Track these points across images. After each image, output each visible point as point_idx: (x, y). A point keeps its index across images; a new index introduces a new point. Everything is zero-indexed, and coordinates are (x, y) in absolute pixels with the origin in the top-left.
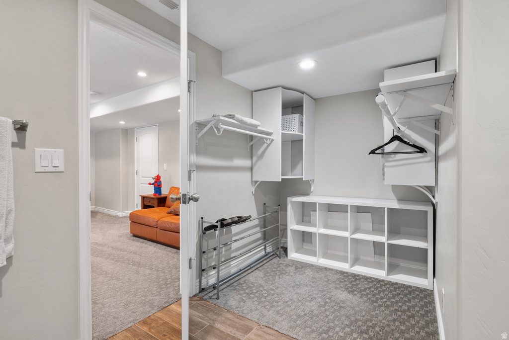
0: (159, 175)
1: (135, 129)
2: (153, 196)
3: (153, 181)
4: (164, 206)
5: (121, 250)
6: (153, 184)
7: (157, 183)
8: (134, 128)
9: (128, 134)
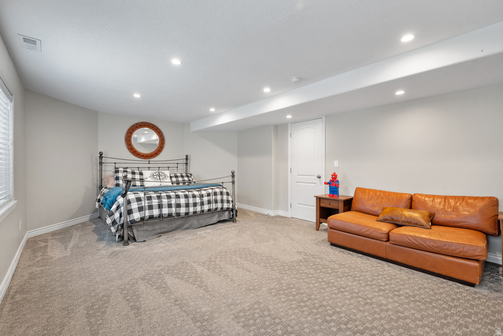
0: (335, 173)
1: (289, 125)
2: (328, 197)
8: (287, 124)
9: (278, 129)
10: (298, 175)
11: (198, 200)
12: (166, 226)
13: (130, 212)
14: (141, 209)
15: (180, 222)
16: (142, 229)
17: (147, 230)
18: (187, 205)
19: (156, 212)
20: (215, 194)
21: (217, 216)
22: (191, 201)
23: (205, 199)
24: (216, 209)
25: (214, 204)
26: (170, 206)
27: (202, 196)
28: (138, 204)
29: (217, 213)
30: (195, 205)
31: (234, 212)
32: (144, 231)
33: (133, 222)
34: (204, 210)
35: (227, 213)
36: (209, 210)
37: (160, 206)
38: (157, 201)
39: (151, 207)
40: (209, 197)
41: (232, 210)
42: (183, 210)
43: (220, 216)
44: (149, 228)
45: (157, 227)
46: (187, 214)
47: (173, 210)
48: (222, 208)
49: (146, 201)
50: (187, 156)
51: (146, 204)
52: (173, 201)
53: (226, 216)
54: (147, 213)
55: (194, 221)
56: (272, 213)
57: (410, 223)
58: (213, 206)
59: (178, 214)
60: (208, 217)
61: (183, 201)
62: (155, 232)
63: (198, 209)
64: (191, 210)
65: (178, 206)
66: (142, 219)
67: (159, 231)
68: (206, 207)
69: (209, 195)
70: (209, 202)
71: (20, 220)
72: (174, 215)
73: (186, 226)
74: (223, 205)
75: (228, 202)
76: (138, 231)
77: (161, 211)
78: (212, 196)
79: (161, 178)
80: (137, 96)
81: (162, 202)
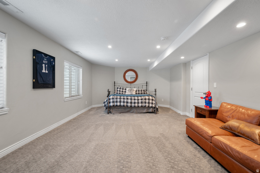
0: (209, 91)
1: (191, 61)
3: (204, 96)
4: (215, 118)
5: (178, 151)
6: (204, 98)
7: (208, 98)
9: (186, 65)
10: (195, 92)
11: (136, 101)
12: (123, 110)
13: (110, 103)
14: (113, 102)
15: (129, 109)
16: (114, 109)
17: (116, 110)
18: (131, 103)
19: (118, 104)
20: (145, 99)
21: (146, 109)
22: (133, 101)
23: (140, 101)
24: (145, 106)
25: (144, 104)
26: (124, 102)
27: (138, 100)
28: (113, 100)
29: (146, 108)
30: (135, 103)
31: (156, 109)
32: (115, 110)
33: (110, 106)
34: (139, 106)
35: (151, 109)
36: (142, 106)
37: (120, 102)
38: (119, 100)
39: (117, 102)
40: (142, 100)
41: (155, 108)
42: (129, 105)
43: (148, 110)
44: (117, 110)
45: (120, 110)
46: (131, 106)
47: (125, 104)
48: (149, 106)
49: (115, 99)
50: (147, 82)
51: (115, 101)
52: (125, 101)
53: (151, 110)
54: (115, 104)
55: (135, 110)
56: (182, 113)
57: (243, 135)
58: (144, 105)
59: (127, 106)
60: (142, 109)
61: (129, 101)
62: (119, 111)
63: (136, 105)
64: (133, 105)
65: (127, 102)
66: (114, 106)
67: (121, 111)
68: (140, 105)
69: (142, 99)
70: (142, 103)
71: (86, 102)
72: (125, 106)
73: (131, 111)
74: (149, 105)
75: (152, 103)
76: (112, 110)
77: (120, 104)
78: (143, 100)
79: (131, 91)
80: (117, 60)
81: (121, 100)
